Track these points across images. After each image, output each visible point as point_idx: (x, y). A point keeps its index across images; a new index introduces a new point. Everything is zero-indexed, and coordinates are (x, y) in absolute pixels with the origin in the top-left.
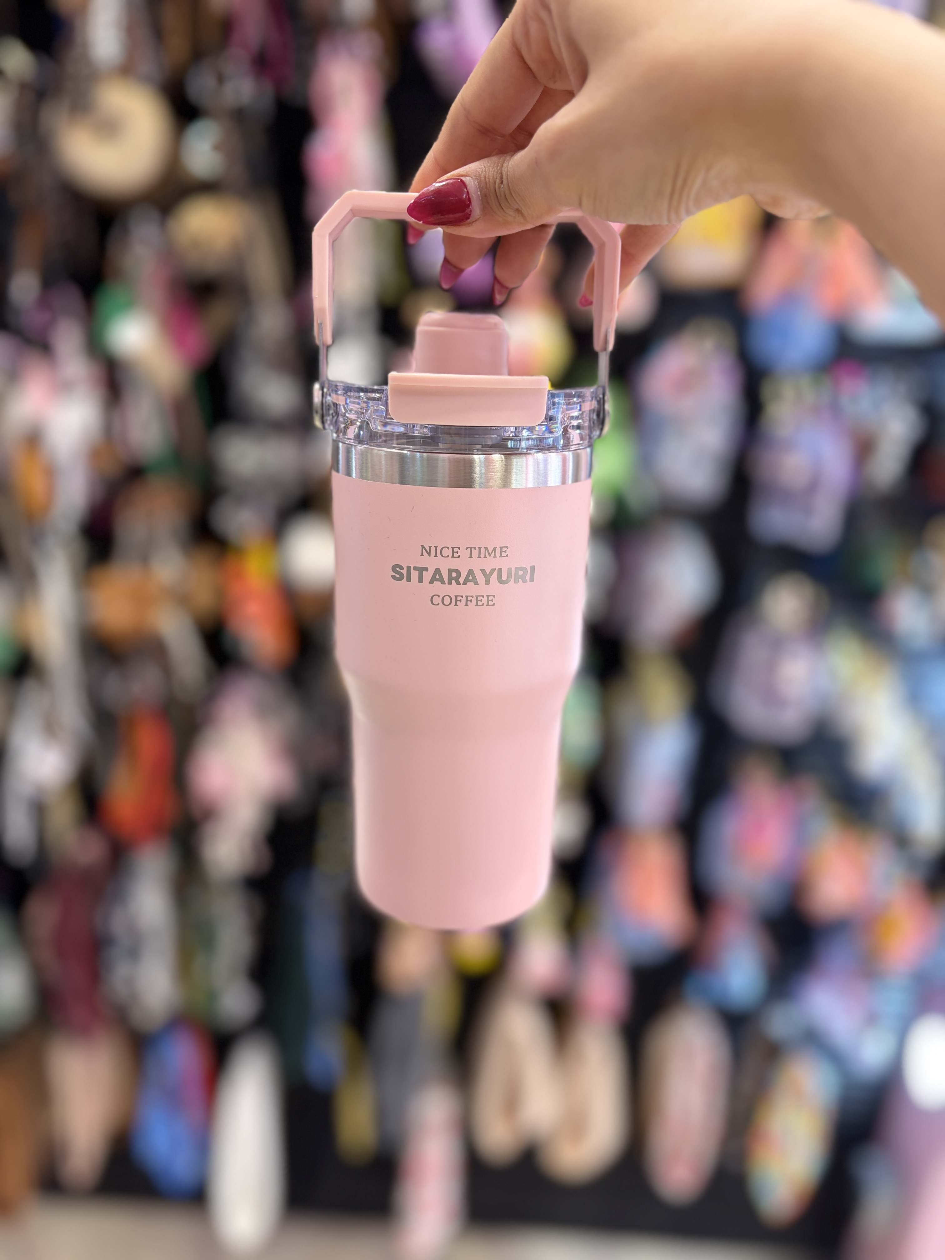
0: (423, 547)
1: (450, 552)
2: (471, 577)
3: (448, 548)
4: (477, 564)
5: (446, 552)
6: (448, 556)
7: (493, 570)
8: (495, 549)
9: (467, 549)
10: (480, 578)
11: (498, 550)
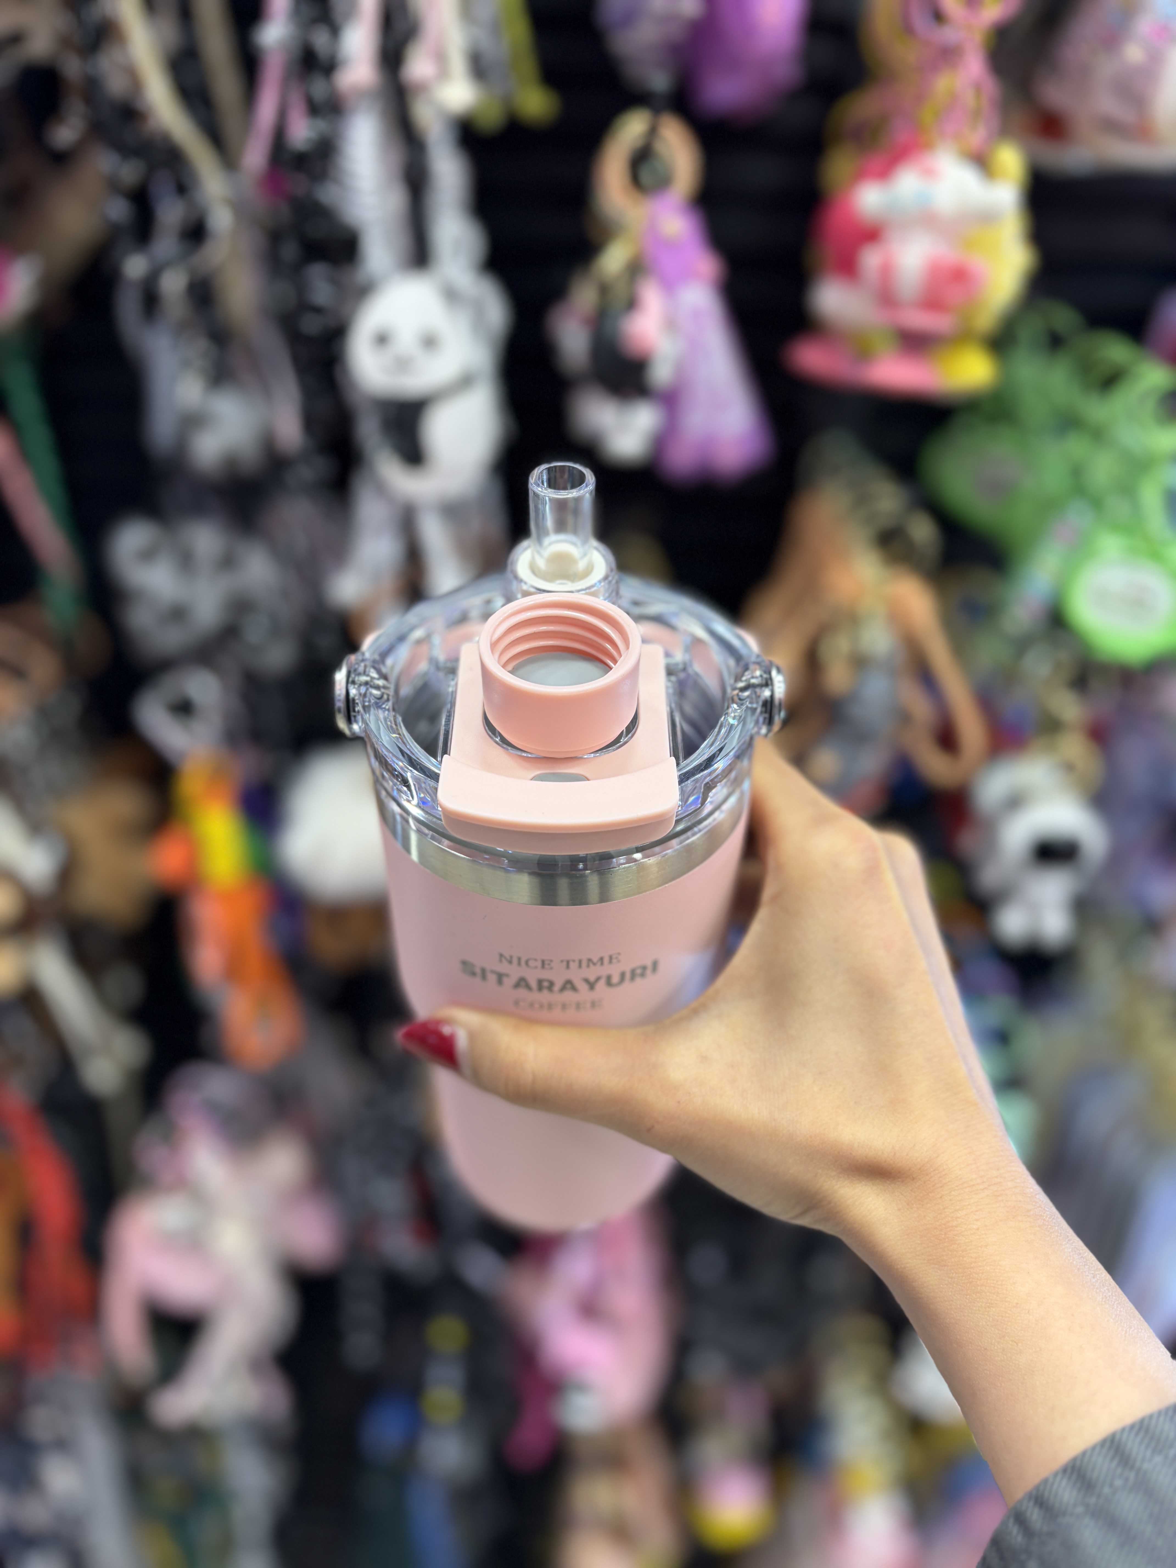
0: (501, 955)
1: (539, 964)
2: (569, 985)
3: (536, 960)
4: (576, 975)
5: (531, 963)
6: (536, 967)
7: (598, 979)
8: (602, 959)
9: (562, 961)
10: (582, 987)
11: (606, 960)
